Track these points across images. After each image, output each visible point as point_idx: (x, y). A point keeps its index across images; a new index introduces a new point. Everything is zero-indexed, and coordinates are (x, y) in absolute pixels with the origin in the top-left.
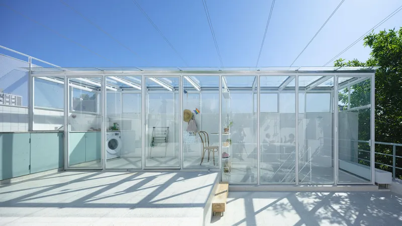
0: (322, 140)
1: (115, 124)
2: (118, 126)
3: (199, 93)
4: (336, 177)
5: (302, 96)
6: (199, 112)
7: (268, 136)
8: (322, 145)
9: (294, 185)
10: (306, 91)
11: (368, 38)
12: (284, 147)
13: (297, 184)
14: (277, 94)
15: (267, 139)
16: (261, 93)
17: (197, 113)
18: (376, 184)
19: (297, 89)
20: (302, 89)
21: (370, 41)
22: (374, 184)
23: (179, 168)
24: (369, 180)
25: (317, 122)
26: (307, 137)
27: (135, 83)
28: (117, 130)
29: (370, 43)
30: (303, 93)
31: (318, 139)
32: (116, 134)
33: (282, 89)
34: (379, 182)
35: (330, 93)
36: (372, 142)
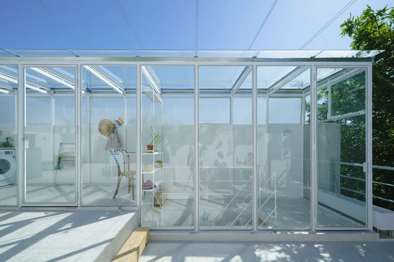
0: (290, 160)
1: (7, 138)
2: (12, 142)
3: (123, 97)
4: (314, 220)
5: (262, 102)
6: (123, 123)
7: (220, 155)
8: (289, 167)
9: (251, 231)
10: (268, 94)
11: (346, 24)
12: (241, 171)
13: (255, 229)
14: (229, 99)
15: (220, 160)
16: (201, 97)
17: (120, 125)
18: (375, 229)
19: (255, 92)
20: (263, 91)
21: (349, 28)
22: (371, 229)
23: (76, 205)
24: (364, 224)
25: (283, 138)
26: (270, 157)
27: (35, 83)
28: (11, 146)
29: (349, 31)
30: (265, 97)
31: (284, 160)
32: (7, 153)
33: (235, 92)
34: (379, 227)
35: (301, 97)
36: (368, 166)
